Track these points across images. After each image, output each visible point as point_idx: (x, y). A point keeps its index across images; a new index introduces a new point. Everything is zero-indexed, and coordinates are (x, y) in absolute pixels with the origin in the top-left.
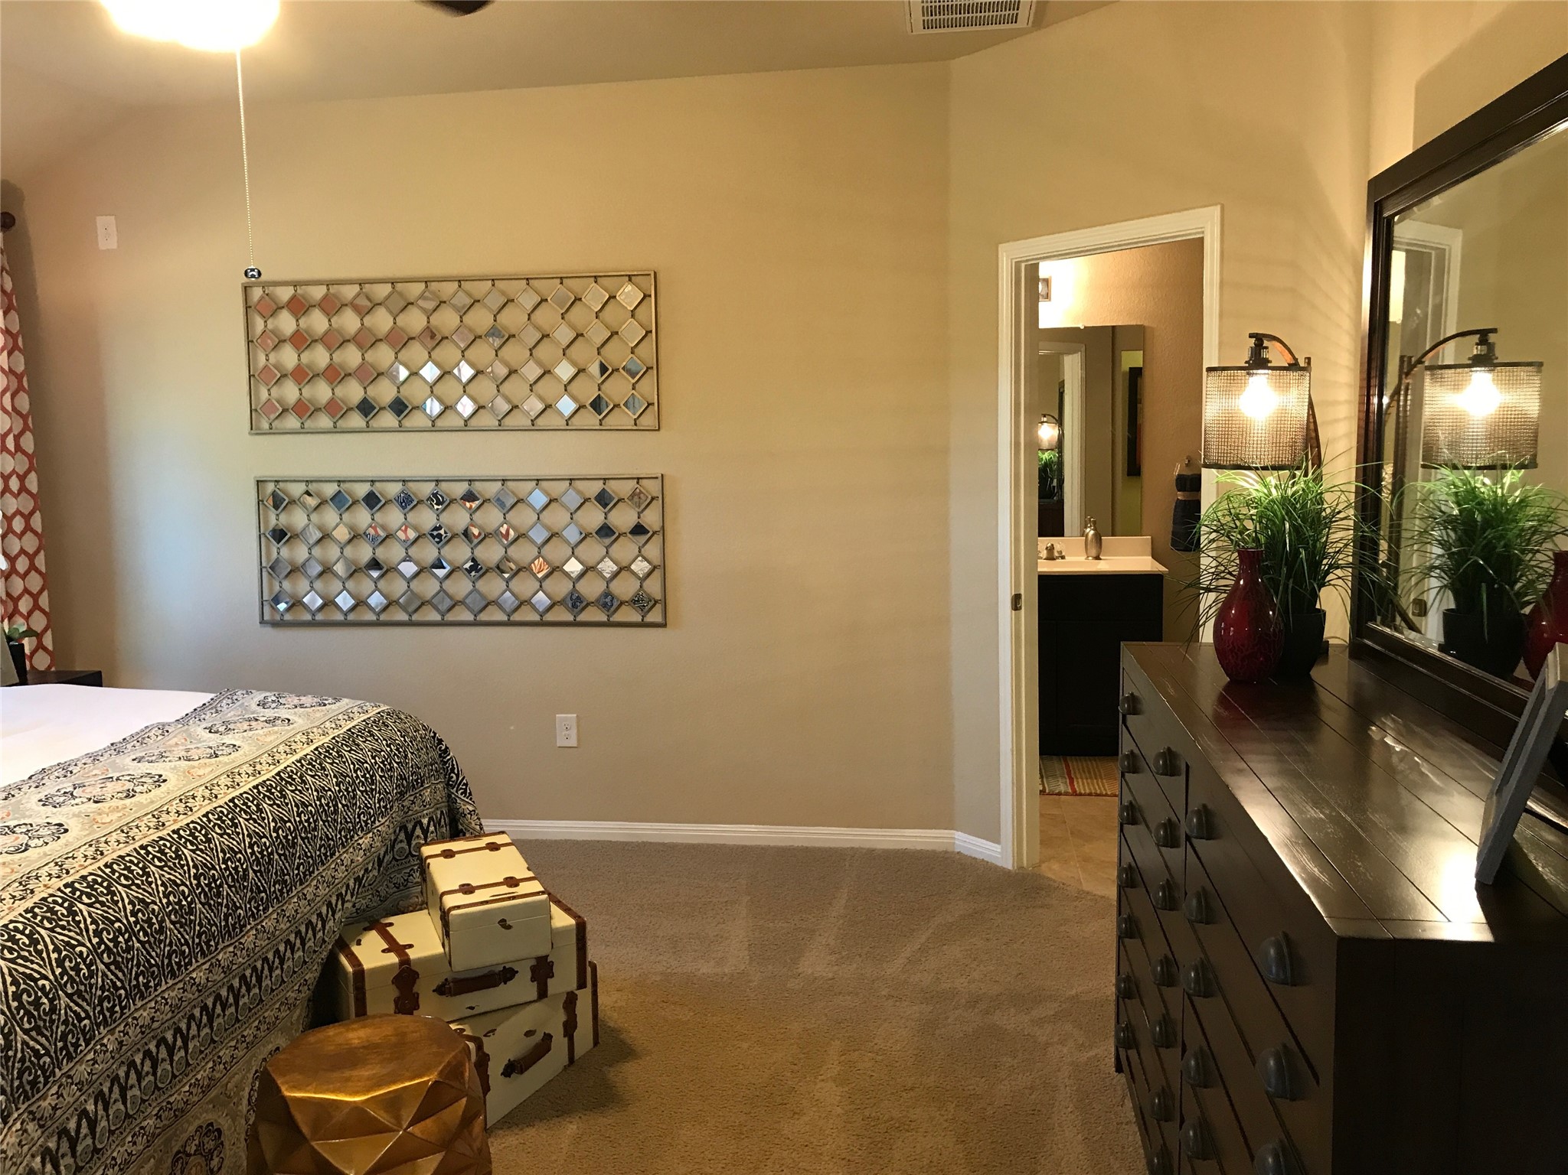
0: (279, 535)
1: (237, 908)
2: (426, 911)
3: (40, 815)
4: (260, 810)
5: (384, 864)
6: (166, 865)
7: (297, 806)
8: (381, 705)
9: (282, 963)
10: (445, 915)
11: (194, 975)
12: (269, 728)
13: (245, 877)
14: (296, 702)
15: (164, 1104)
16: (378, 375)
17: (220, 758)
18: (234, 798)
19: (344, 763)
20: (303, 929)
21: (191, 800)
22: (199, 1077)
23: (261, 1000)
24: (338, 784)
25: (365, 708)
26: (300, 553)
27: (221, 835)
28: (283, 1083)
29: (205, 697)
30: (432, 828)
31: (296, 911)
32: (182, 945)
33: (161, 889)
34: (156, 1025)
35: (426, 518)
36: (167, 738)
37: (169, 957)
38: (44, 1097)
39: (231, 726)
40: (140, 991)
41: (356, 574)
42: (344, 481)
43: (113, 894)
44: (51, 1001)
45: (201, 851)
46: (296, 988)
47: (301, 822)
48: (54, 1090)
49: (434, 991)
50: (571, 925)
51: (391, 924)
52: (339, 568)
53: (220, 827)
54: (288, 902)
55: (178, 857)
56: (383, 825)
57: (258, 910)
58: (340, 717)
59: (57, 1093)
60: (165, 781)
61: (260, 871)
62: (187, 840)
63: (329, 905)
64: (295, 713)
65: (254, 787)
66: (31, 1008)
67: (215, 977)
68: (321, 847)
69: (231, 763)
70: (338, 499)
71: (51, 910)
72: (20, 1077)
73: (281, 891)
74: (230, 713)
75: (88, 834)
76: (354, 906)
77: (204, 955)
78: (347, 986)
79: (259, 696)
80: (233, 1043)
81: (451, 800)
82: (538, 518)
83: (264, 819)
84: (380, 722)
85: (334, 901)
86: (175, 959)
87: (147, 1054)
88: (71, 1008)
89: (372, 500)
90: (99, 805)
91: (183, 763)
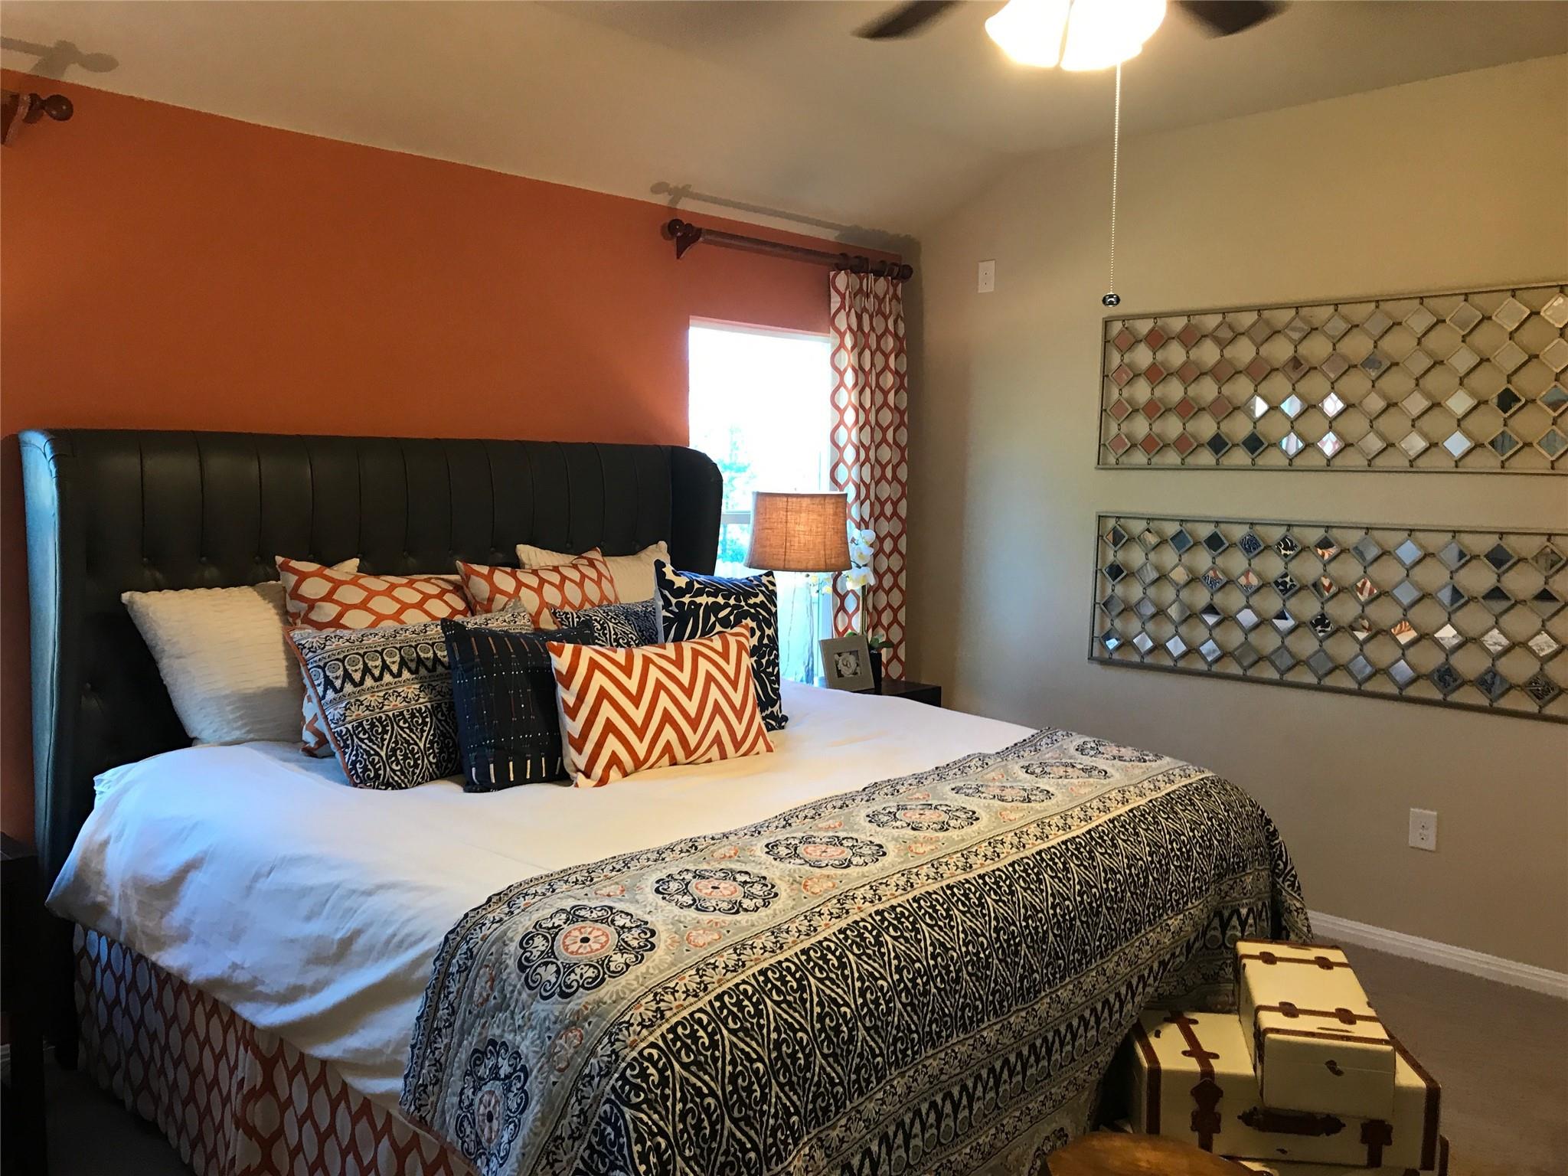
0: (1116, 571)
1: (1034, 972)
2: (1237, 1017)
3: (867, 832)
4: (1066, 869)
5: (1194, 951)
6: (969, 911)
7: (1105, 871)
8: (1206, 770)
9: (1074, 1039)
10: (1259, 1035)
11: (985, 1034)
12: (1085, 778)
13: (1044, 940)
14: (1115, 752)
15: (945, 1161)
16: (1234, 409)
17: (1032, 804)
18: (1041, 851)
19: (1160, 831)
20: (1099, 1006)
21: (999, 845)
22: (981, 1141)
23: (1049, 1075)
24: (1151, 855)
25: (1187, 772)
26: (1135, 592)
27: (1025, 890)
29: (1027, 732)
30: (1251, 921)
31: (1093, 986)
32: (976, 999)
33: (962, 936)
34: (943, 1077)
35: (1272, 564)
36: (985, 771)
37: (963, 1010)
38: (833, 1127)
39: (1048, 769)
40: (932, 1038)
41: (1190, 620)
42: (1187, 521)
43: (917, 931)
44: (850, 1030)
45: (1004, 902)
46: (1086, 1069)
47: (1107, 889)
48: (843, 1122)
49: (1239, 1117)
50: (1420, 1088)
51: (1195, 1022)
52: (1174, 612)
53: (1025, 881)
54: (1087, 974)
55: (981, 905)
56: (1195, 907)
57: (1055, 978)
58: (1160, 777)
59: (845, 1126)
60: (977, 819)
61: (1060, 936)
62: (991, 888)
63: (1129, 985)
64: (1113, 766)
65: (1063, 842)
66: (832, 1034)
67: (1006, 1041)
68: (1126, 920)
69: (1042, 811)
70: (1179, 539)
71: (860, 935)
72: (814, 1102)
73: (1080, 961)
74: (1048, 755)
75: (902, 863)
76: (1156, 990)
77: (996, 1014)
78: (1141, 1083)
79: (1078, 740)
80: (1017, 1114)
81: (1275, 892)
82: (1408, 575)
83: (1069, 879)
84: (1202, 789)
85: (1134, 983)
86: (968, 1013)
87: (933, 1105)
88: (867, 1042)
89: (1214, 543)
90: (916, 833)
91: (997, 803)
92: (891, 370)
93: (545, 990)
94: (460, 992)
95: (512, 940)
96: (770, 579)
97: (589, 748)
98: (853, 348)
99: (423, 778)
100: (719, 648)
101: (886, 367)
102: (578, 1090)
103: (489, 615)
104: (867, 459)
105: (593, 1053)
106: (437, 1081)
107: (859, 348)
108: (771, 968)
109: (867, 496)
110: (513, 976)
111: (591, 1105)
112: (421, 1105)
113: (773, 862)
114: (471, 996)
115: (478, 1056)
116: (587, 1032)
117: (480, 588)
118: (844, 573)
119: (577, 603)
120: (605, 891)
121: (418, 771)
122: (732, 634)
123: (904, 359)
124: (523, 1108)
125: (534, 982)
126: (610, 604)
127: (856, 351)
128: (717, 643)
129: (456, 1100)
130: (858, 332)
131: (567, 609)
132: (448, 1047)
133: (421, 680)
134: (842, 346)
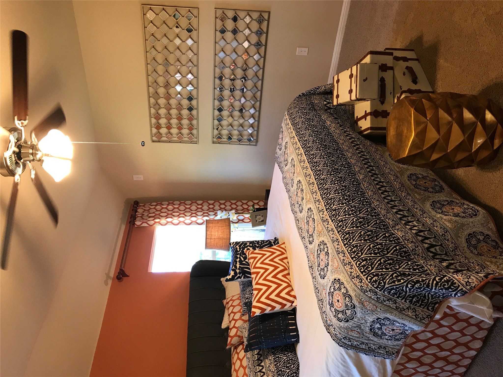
0: (229, 138)
1: (343, 164)
2: (355, 105)
3: (305, 213)
4: (313, 155)
5: (337, 117)
6: (325, 183)
7: (313, 143)
8: (285, 114)
9: (363, 152)
10: (358, 100)
11: (361, 178)
12: (288, 149)
13: (333, 161)
14: (281, 140)
15: (399, 189)
16: (180, 104)
17: (295, 164)
18: (308, 162)
19: (302, 127)
20: (353, 144)
21: (307, 174)
22: (393, 179)
23: (373, 159)
24: (309, 130)
25: (285, 119)
26: (235, 132)
27: (319, 167)
28: (402, 156)
29: (276, 165)
30: (328, 101)
31: (347, 146)
32: (351, 181)
33: (332, 185)
34: (374, 190)
35: (227, 93)
36: (287, 177)
37: (354, 185)
38: (389, 223)
39: (286, 159)
40: (362, 194)
41: (243, 117)
42: (214, 118)
43: (331, 198)
44: (360, 218)
45: (323, 173)
46: (371, 148)
47: (319, 143)
48: (387, 220)
49: (382, 105)
50: (370, 56)
51: (357, 117)
52: (241, 121)
53: (316, 167)
54: (344, 148)
55: (324, 179)
56: (324, 117)
57: (345, 158)
58: (287, 127)
60: (300, 180)
61: (332, 156)
62: (319, 176)
63: (347, 136)
64: (284, 140)
65: (305, 155)
66: (362, 224)
67: (363, 172)
68: (328, 137)
69: (297, 162)
70: (219, 120)
71: (333, 215)
72: (382, 229)
73: (340, 150)
74: (282, 159)
75: (312, 203)
76: (349, 128)
77: (355, 175)
78: (374, 132)
79: (278, 150)
80: (385, 168)
81: (319, 94)
82: (228, 55)
83: (316, 154)
84: (290, 115)
85: (346, 134)
86: (355, 183)
87: (382, 193)
88: (364, 213)
89: (220, 110)
90: (304, 199)
91: (295, 174)
92: (167, 207)
93: (354, 313)
94: (357, 341)
95: (340, 325)
96: (232, 244)
97: (284, 302)
98: (160, 219)
99: (296, 357)
100: (253, 260)
101: (166, 208)
102: (382, 302)
103: (244, 337)
104: (195, 213)
105: (370, 297)
106: (385, 348)
107: (160, 217)
108: (343, 242)
109: (207, 213)
110: (350, 324)
111: (386, 297)
112: (393, 353)
113: (314, 242)
114: (358, 337)
115: (375, 334)
116: (364, 300)
117: (235, 340)
118: (231, 220)
119: (240, 307)
120: (324, 295)
121: (294, 359)
122: (249, 256)
123: (163, 203)
124: (389, 319)
125: (351, 317)
126: (240, 297)
127: (160, 218)
128: (251, 261)
129: (389, 341)
130: (155, 217)
131: (242, 311)
132: (374, 344)
133: (264, 359)
134: (159, 223)
